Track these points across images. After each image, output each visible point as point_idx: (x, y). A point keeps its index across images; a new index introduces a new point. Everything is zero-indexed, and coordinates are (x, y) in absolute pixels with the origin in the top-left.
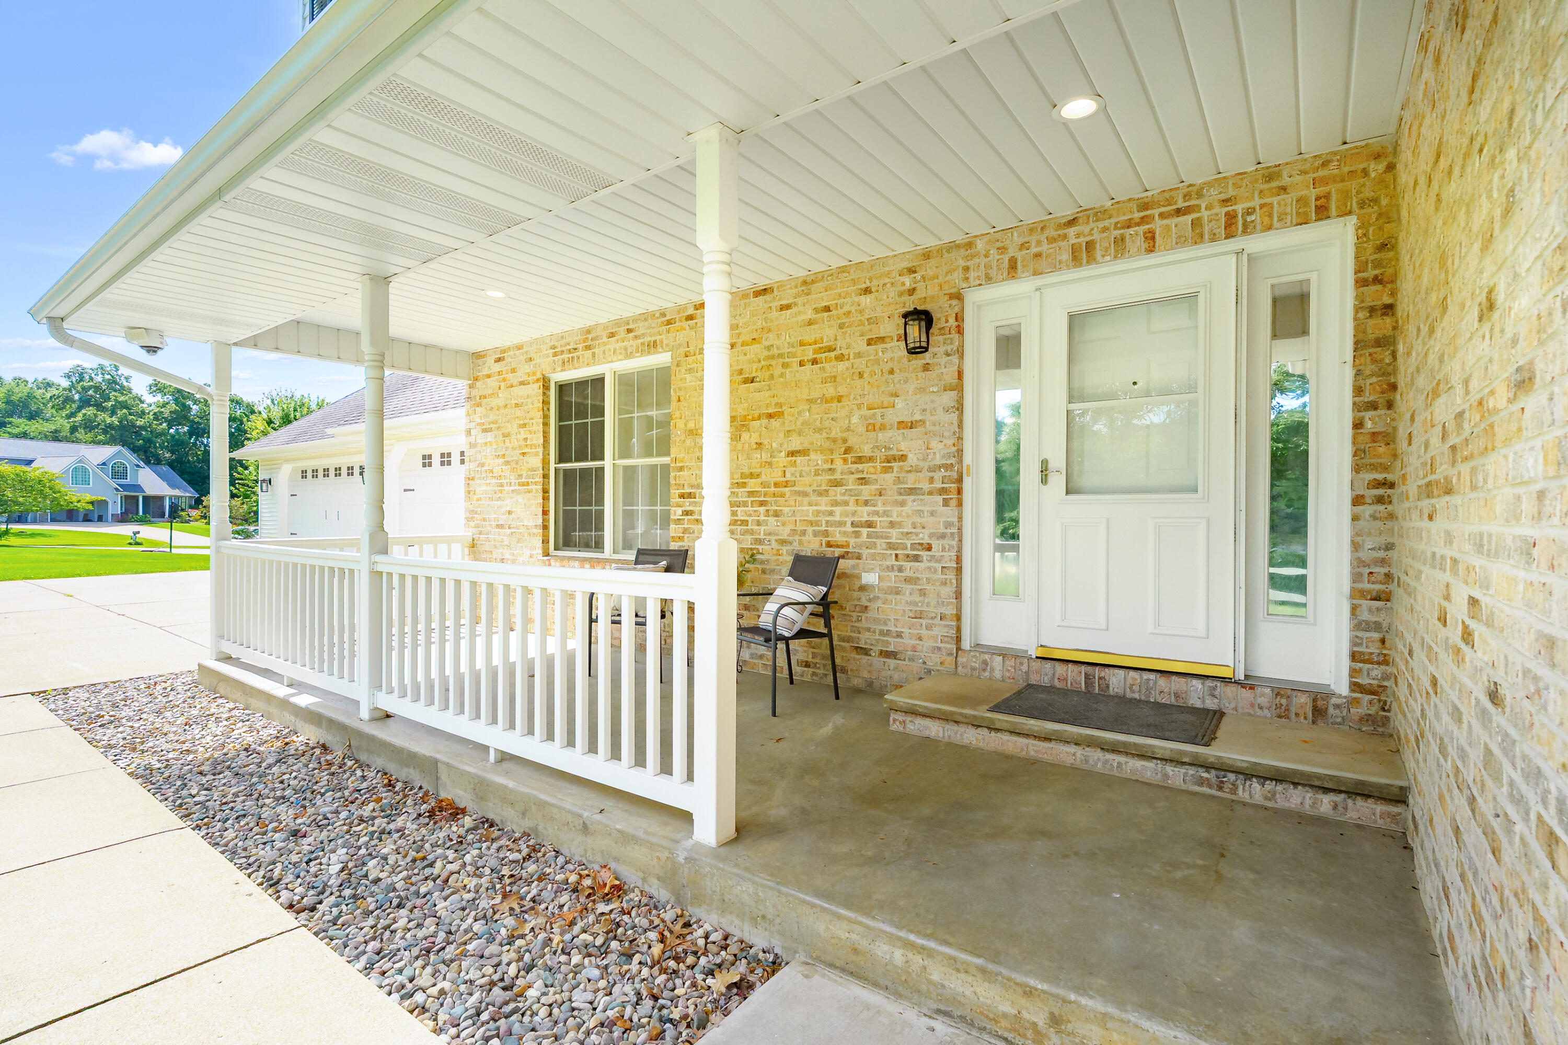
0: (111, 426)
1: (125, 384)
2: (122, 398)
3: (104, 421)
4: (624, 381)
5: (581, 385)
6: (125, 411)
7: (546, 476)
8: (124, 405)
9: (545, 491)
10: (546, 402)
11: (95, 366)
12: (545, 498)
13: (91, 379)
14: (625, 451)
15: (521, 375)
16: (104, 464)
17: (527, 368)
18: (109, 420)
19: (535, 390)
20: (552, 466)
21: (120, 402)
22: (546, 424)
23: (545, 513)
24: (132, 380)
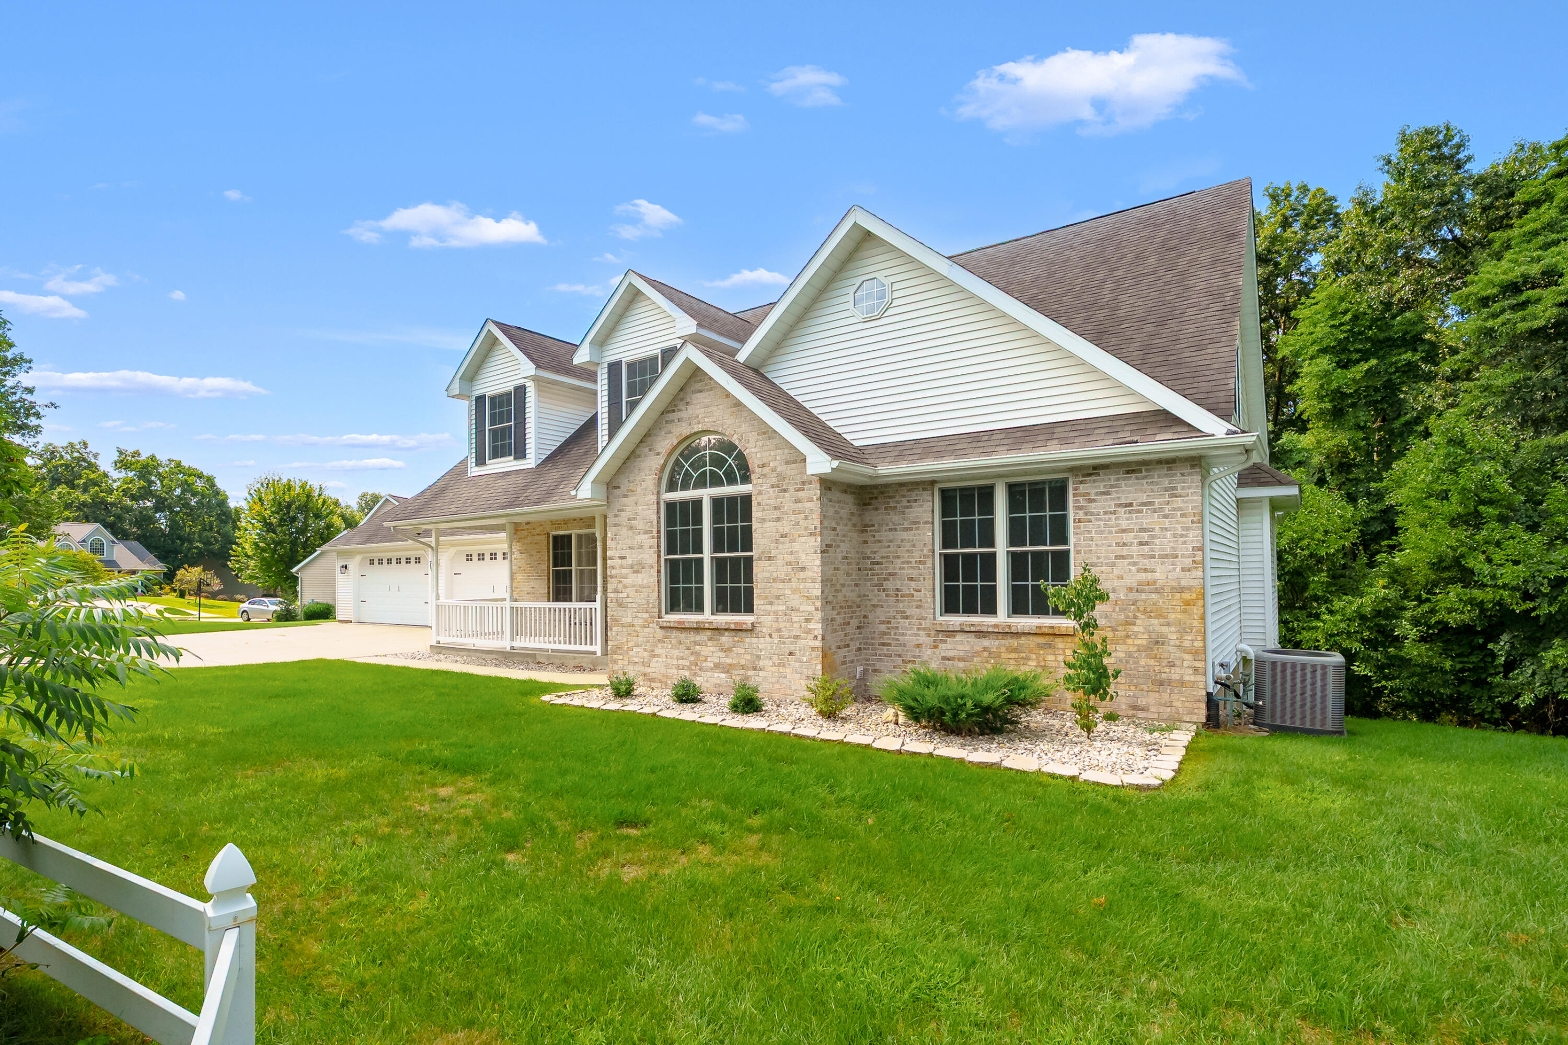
0: (84, 504)
1: (93, 461)
2: (92, 476)
3: (78, 499)
4: (580, 537)
5: (563, 536)
6: (96, 488)
7: (549, 573)
8: (95, 483)
9: (549, 579)
10: (548, 543)
11: (65, 445)
12: (549, 582)
13: (62, 457)
14: (579, 563)
15: (538, 531)
16: (84, 541)
17: (541, 528)
18: (82, 498)
19: (544, 538)
20: (551, 569)
21: (91, 480)
22: (548, 552)
23: (549, 588)
24: (99, 457)
